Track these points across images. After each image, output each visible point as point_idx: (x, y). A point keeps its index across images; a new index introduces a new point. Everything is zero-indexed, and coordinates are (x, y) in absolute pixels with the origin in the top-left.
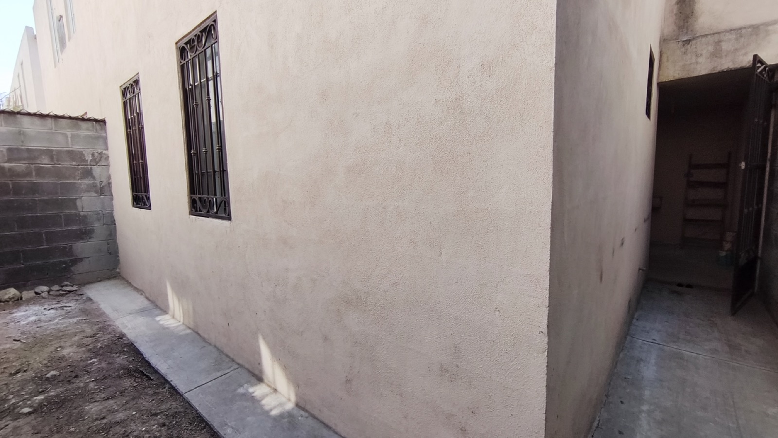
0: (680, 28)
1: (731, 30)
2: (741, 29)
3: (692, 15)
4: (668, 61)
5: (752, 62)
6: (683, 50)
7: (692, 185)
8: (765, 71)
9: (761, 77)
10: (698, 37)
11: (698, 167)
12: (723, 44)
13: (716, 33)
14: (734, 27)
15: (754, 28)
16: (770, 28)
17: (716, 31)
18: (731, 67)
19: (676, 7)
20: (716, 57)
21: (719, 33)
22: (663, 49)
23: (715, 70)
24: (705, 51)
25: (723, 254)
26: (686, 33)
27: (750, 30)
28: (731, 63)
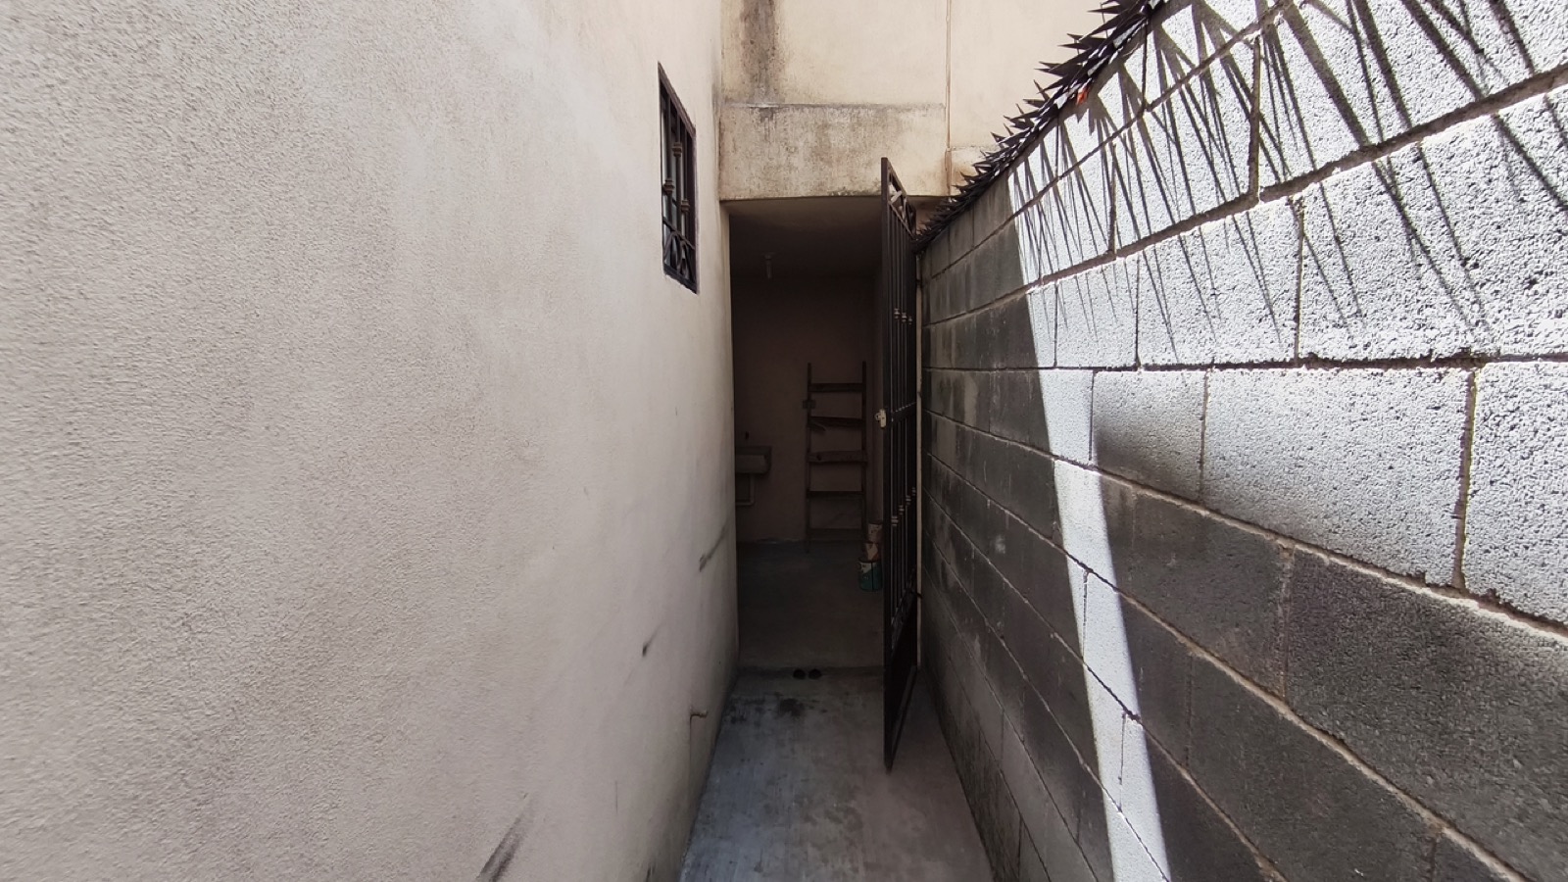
0: (755, 78)
1: (843, 106)
2: (857, 107)
3: (773, 55)
4: (735, 149)
5: (880, 184)
6: (762, 129)
7: (816, 424)
8: (902, 205)
9: (898, 215)
10: (786, 106)
11: (821, 388)
12: (830, 132)
13: (818, 106)
14: (847, 101)
15: (878, 111)
16: (903, 117)
17: (817, 102)
18: (849, 188)
19: (742, 26)
20: (822, 159)
21: (822, 106)
22: (724, 120)
23: (821, 190)
24: (801, 144)
25: (867, 568)
26: (767, 93)
27: (871, 112)
28: (847, 180)
